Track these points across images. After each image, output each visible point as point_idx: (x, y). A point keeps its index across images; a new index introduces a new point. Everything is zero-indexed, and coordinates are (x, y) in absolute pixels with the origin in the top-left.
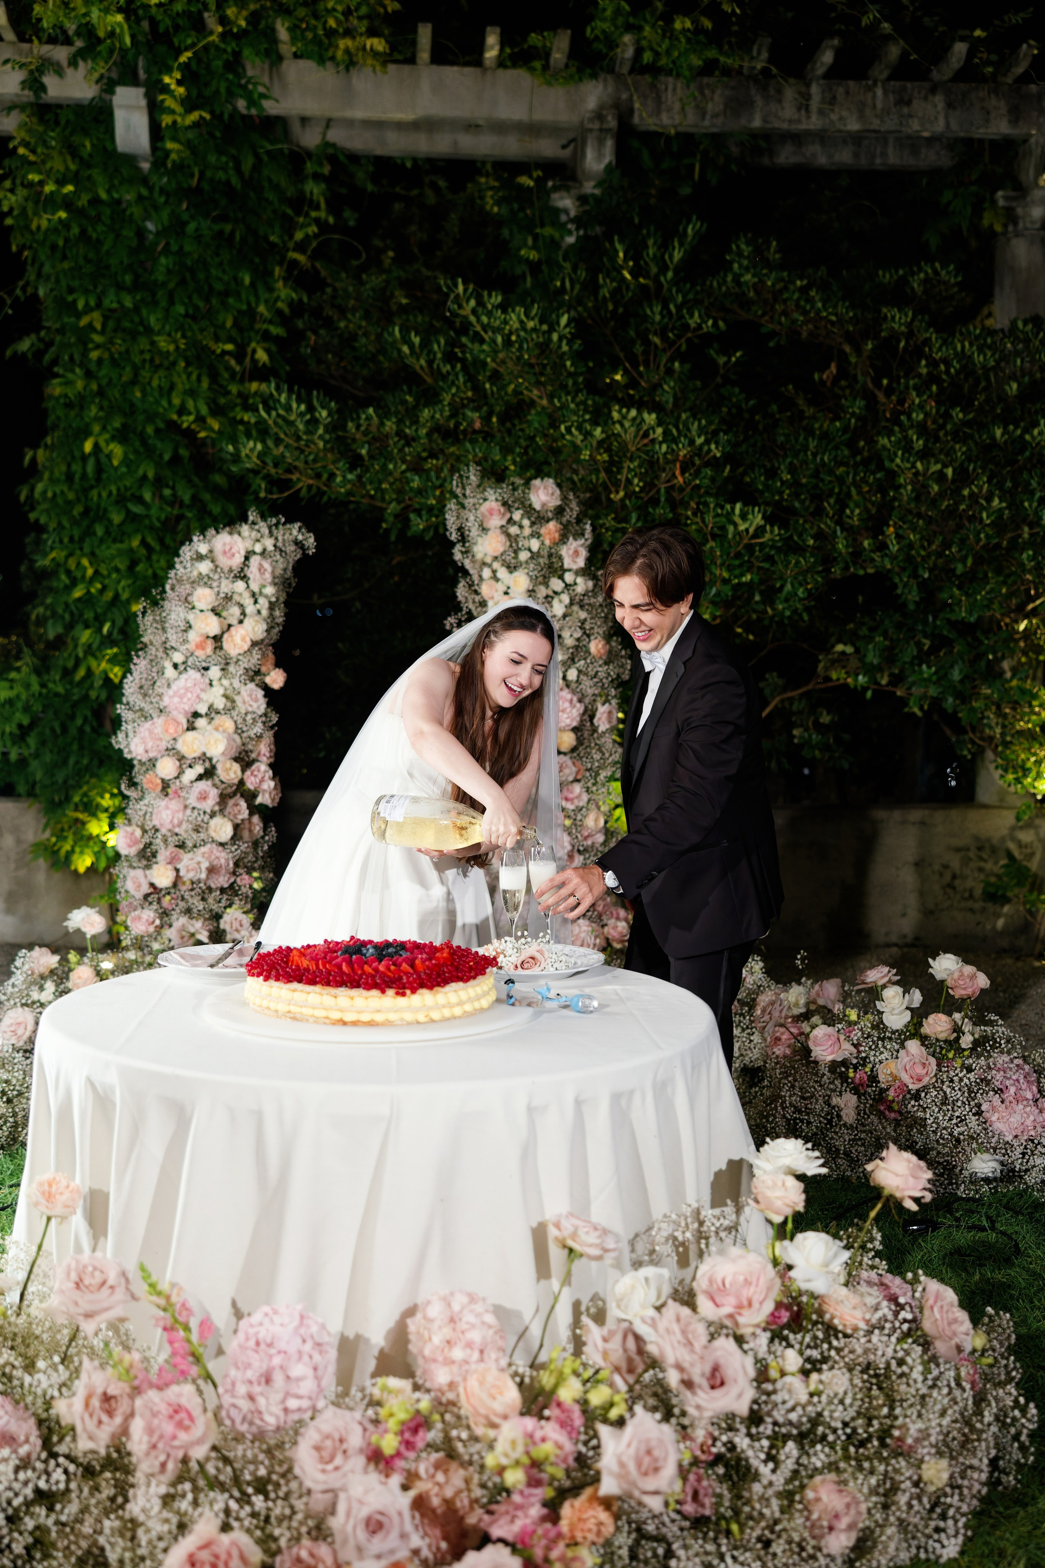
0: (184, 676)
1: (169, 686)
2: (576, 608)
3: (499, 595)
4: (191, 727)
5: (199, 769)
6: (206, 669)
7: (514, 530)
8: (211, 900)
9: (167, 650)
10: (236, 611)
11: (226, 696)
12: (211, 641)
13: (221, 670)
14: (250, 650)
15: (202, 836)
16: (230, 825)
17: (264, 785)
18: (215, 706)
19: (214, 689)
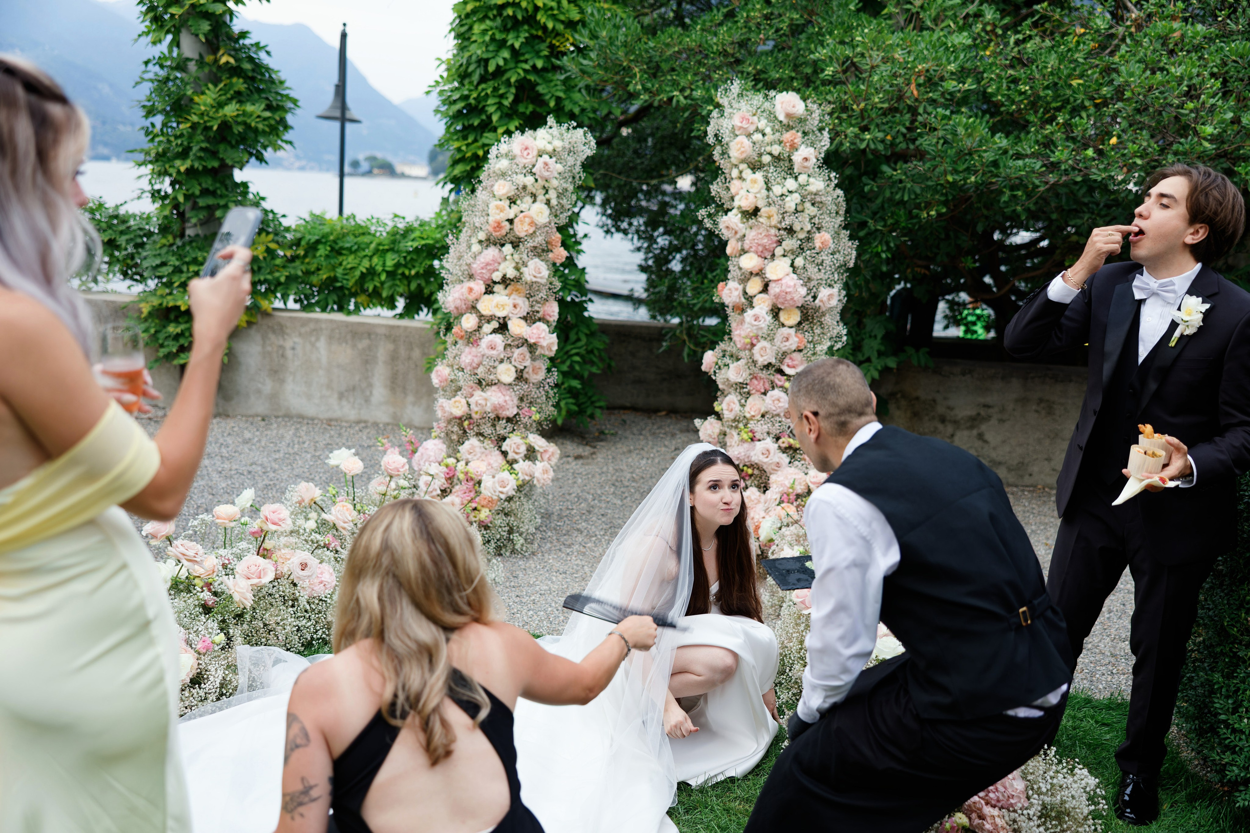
0: (485, 252)
1: (475, 257)
2: (808, 205)
3: (743, 192)
4: (489, 291)
5: (495, 325)
6: (503, 245)
7: (758, 137)
8: (498, 428)
9: (476, 229)
10: (529, 199)
11: (517, 269)
12: (507, 223)
13: (514, 247)
14: (534, 232)
15: (492, 377)
16: (513, 369)
17: (541, 340)
18: (508, 276)
19: (507, 263)
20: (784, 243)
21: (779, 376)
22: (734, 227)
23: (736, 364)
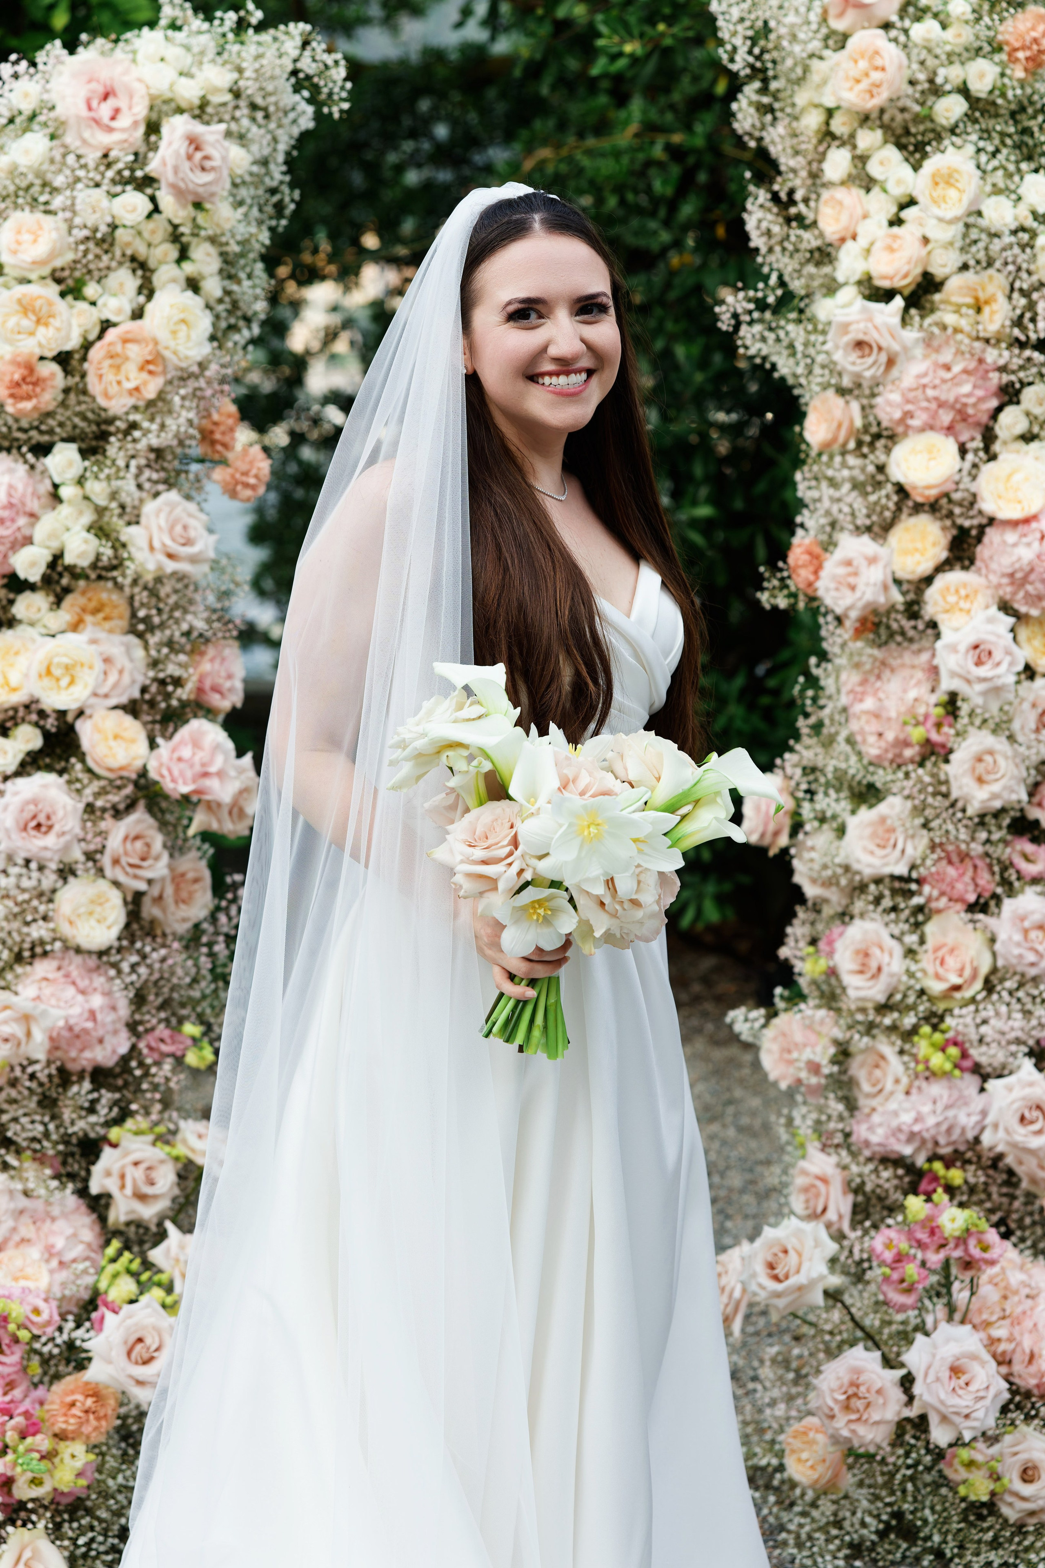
5: (28, 739)
6: (43, 450)
8: (67, 1114)
10: (124, 281)
11: (100, 530)
12: (55, 368)
13: (85, 453)
14: (161, 396)
15: (38, 931)
16: (115, 898)
17: (213, 784)
18: (68, 559)
19: (64, 510)
20: (1028, 395)
21: (1030, 848)
22: (886, 341)
23: (865, 814)
